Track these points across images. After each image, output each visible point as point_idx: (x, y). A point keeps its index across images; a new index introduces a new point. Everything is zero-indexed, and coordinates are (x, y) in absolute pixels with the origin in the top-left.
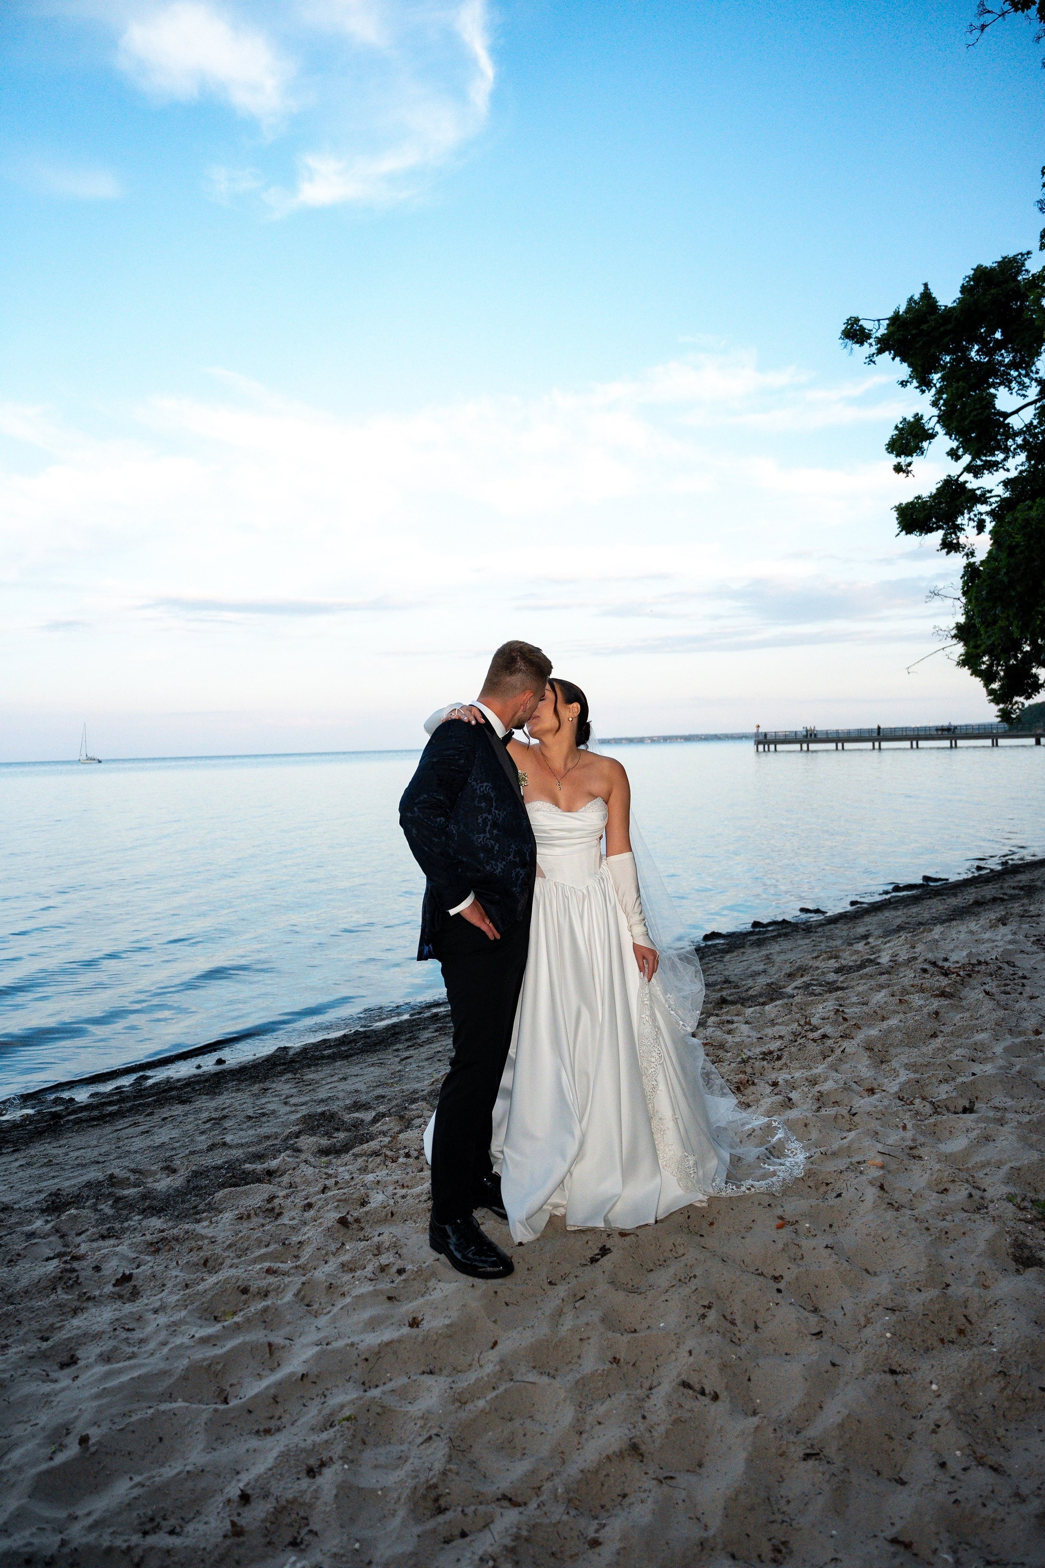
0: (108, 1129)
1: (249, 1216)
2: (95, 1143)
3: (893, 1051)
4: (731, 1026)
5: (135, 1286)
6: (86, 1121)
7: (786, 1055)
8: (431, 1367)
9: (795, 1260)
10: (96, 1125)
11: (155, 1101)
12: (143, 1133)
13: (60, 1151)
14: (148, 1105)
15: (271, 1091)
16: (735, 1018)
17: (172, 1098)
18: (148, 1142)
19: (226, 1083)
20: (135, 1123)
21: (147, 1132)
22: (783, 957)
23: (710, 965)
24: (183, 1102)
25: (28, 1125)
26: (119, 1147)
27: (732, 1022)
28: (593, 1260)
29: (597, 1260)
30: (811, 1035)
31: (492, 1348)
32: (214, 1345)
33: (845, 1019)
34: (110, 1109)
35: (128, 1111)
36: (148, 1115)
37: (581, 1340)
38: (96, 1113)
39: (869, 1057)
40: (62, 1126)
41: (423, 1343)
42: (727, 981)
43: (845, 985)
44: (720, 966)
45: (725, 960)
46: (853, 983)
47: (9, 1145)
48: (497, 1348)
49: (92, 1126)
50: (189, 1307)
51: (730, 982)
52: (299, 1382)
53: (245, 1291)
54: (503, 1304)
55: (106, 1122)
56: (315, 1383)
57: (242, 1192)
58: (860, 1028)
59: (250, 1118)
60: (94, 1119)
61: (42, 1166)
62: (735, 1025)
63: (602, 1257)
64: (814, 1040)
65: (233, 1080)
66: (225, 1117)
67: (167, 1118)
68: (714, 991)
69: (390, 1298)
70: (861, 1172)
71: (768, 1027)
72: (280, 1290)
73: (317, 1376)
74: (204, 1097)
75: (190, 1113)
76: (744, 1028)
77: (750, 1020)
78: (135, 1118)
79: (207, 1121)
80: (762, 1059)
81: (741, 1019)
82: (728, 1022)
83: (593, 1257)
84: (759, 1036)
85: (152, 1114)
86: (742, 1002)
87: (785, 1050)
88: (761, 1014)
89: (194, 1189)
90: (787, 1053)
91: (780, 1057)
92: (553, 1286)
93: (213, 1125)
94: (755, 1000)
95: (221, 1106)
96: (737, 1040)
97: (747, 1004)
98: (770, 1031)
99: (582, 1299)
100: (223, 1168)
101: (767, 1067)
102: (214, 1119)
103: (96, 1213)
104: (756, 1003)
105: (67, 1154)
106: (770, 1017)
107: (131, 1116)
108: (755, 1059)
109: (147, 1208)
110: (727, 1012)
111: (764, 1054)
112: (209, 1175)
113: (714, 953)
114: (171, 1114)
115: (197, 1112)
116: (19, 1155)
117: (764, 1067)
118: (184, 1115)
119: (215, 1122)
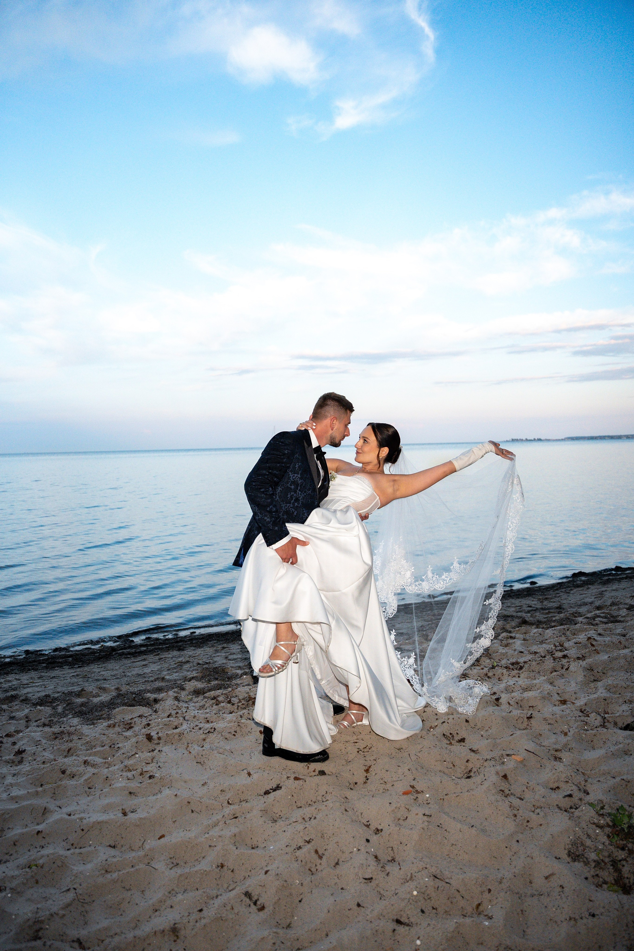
0: (133, 660)
1: (114, 726)
2: (117, 668)
3: (610, 673)
4: (511, 641)
5: (23, 757)
6: (126, 654)
7: (526, 666)
8: (117, 843)
9: (399, 819)
10: (128, 657)
11: (166, 647)
12: (143, 665)
13: (97, 670)
14: (161, 649)
15: (226, 649)
16: (518, 636)
17: (177, 646)
18: (141, 672)
19: (211, 641)
20: (145, 659)
22: (614, 594)
23: (558, 595)
24: (179, 650)
25: (98, 653)
26: (124, 672)
27: (514, 638)
28: (267, 793)
29: (270, 793)
30: (559, 654)
31: (159, 839)
32: (17, 802)
33: (593, 645)
35: (150, 651)
36: (156, 655)
37: (210, 846)
38: (133, 650)
39: (585, 676)
40: (113, 655)
41: (119, 826)
43: (622, 619)
44: (564, 596)
45: (572, 592)
46: (629, 619)
47: (81, 663)
48: (162, 840)
50: (29, 776)
52: (36, 835)
53: (63, 772)
54: (191, 811)
55: (134, 656)
56: (44, 838)
57: (130, 711)
58: (598, 653)
59: (199, 664)
60: (129, 653)
61: (81, 677)
63: (273, 791)
64: (554, 659)
65: (215, 640)
66: (188, 662)
67: (162, 658)
68: (543, 613)
69: (130, 793)
70: (503, 763)
71: (536, 644)
72: (81, 776)
73: (48, 834)
75: (176, 657)
76: (518, 644)
77: (528, 638)
78: (149, 656)
79: (178, 663)
80: (506, 668)
81: (522, 636)
82: (511, 637)
83: (268, 790)
84: (522, 650)
85: (158, 654)
86: (538, 624)
87: (529, 662)
88: (540, 634)
89: (110, 704)
90: (528, 665)
91: (521, 668)
92: (229, 806)
93: (178, 665)
94: (549, 624)
95: (194, 655)
96: (504, 651)
97: (541, 626)
98: (534, 648)
99: (236, 818)
100: (135, 694)
101: (504, 674)
102: (182, 662)
103: (54, 710)
104: (548, 626)
105: (99, 672)
106: (546, 638)
107: (148, 655)
108: (501, 666)
109: (79, 711)
110: (519, 630)
111: (513, 664)
112: (124, 697)
113: (569, 587)
114: (167, 656)
115: (179, 657)
116: (79, 670)
117: (502, 673)
118: (172, 658)
119: (181, 664)
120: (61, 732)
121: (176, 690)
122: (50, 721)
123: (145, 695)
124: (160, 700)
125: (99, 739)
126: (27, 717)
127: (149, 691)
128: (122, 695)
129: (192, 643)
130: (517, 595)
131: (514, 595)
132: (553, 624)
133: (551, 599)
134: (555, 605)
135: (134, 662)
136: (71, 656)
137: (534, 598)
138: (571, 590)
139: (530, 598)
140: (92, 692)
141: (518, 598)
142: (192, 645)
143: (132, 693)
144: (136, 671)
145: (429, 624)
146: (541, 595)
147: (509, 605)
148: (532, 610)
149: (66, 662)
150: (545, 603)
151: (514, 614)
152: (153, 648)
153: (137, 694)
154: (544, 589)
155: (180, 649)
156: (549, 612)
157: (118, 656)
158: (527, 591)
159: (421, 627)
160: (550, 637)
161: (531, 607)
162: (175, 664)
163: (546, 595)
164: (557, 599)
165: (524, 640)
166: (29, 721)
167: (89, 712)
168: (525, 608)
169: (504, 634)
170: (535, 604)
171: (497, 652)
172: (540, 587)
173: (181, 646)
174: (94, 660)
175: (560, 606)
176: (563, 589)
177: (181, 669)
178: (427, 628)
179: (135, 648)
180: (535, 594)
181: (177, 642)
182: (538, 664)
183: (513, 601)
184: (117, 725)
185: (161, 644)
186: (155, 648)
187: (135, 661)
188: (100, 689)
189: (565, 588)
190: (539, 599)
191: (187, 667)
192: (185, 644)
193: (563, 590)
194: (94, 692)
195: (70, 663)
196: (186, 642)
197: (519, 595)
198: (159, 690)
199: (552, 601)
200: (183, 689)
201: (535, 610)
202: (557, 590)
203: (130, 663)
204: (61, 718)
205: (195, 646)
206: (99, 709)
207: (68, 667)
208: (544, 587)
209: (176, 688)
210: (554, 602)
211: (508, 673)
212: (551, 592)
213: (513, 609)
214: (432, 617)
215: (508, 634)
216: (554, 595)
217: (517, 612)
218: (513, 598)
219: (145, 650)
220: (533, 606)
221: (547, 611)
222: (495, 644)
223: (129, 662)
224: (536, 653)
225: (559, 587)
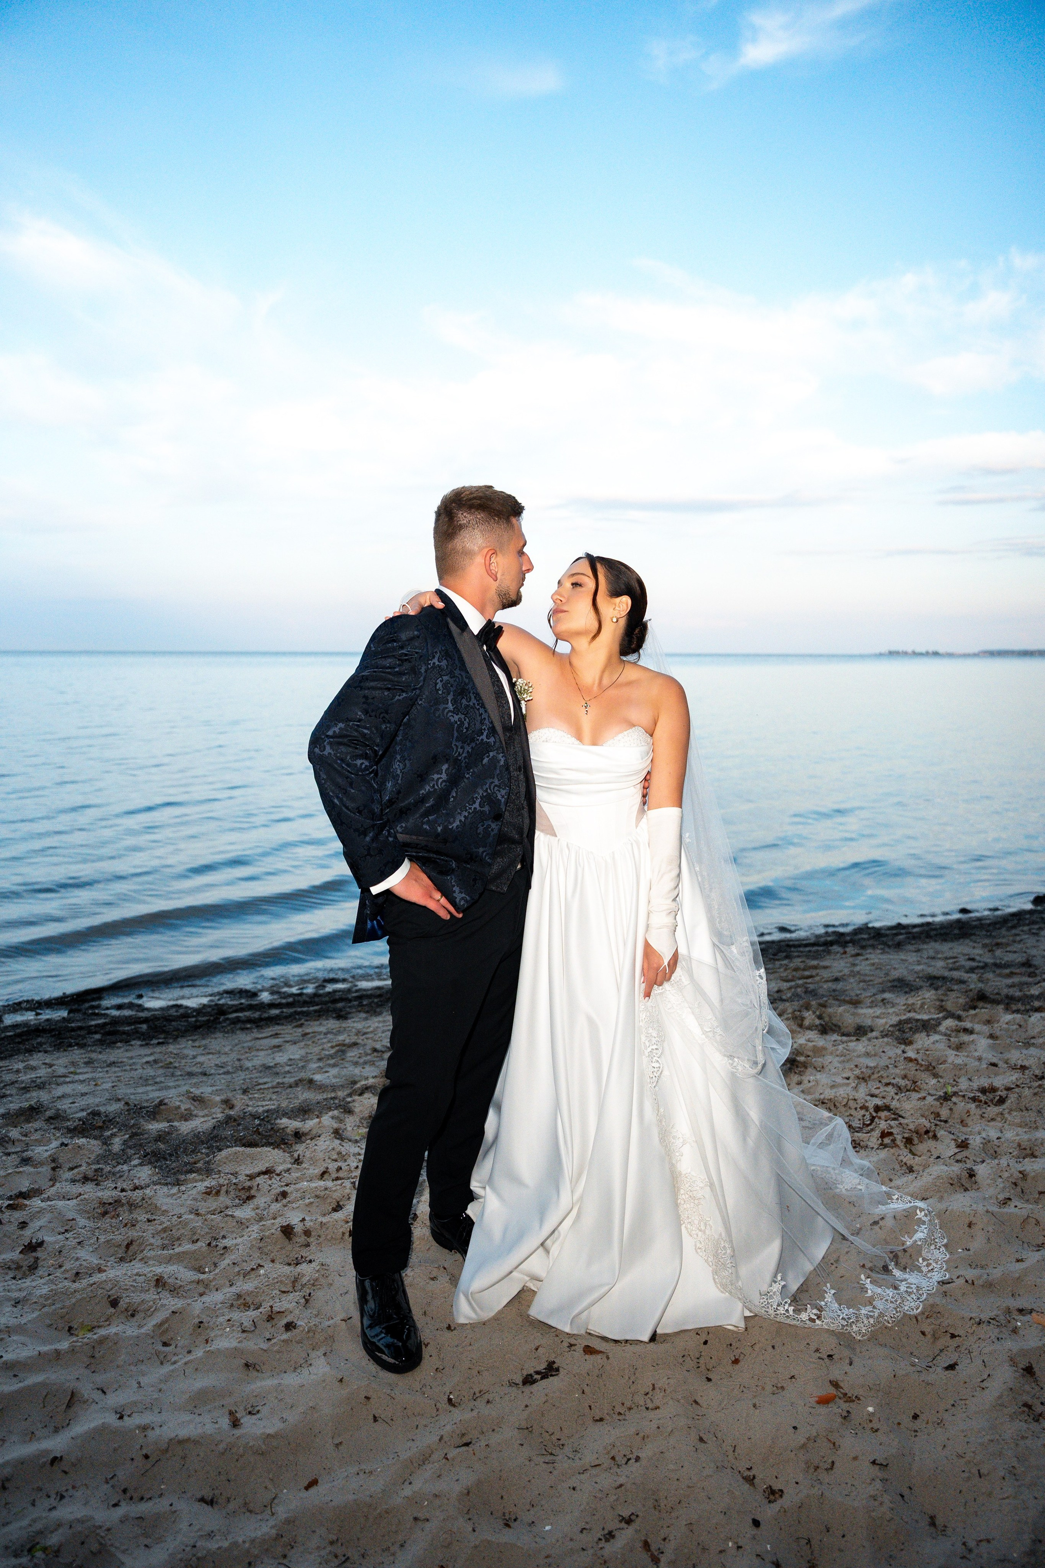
0: (256, 1034)
1: (218, 1193)
2: (227, 1049)
4: (966, 1038)
5: (38, 1258)
7: (1013, 1097)
8: (216, 1492)
9: (817, 1468)
10: (247, 1029)
11: (315, 1011)
12: (275, 1047)
13: (191, 1052)
14: (307, 1014)
16: (978, 1027)
17: (334, 1010)
18: (268, 1059)
20: (277, 1034)
21: (279, 1046)
23: (1018, 938)
25: (193, 1016)
26: (239, 1060)
27: (971, 1032)
28: (528, 1380)
29: (534, 1382)
31: (307, 1488)
32: (15, 1376)
34: (275, 1012)
35: (286, 1018)
36: (296, 1027)
38: (257, 1015)
40: (220, 1023)
41: (223, 1454)
42: (1027, 964)
44: (1031, 941)
47: (162, 1036)
48: (313, 1490)
49: (242, 1029)
50: (46, 1309)
51: (1030, 966)
52: (48, 1466)
53: (114, 1303)
54: (371, 1417)
55: (257, 1026)
56: (66, 1472)
57: (249, 1156)
59: (375, 1050)
60: (250, 1020)
61: (162, 1067)
62: (972, 1037)
63: (542, 1379)
66: (355, 1044)
67: (308, 1034)
68: (1000, 975)
69: (247, 1365)
71: (1017, 1048)
72: (149, 1313)
73: (74, 1465)
74: (363, 1015)
75: (332, 1033)
76: (981, 1045)
77: (998, 1033)
78: (284, 1027)
79: (337, 1046)
80: (974, 1099)
81: (986, 1029)
82: (966, 1030)
83: (531, 1375)
84: (994, 1060)
85: (301, 1025)
86: (1008, 1002)
87: (1017, 1090)
88: (1020, 1026)
89: (212, 1139)
90: (1016, 1095)
91: (1002, 1101)
92: (452, 1408)
93: (338, 1051)
94: (1029, 1003)
95: (365, 1030)
96: (959, 1061)
97: (1014, 1007)
98: (1016, 1056)
99: (467, 1444)
100: (258, 1118)
101: (972, 1113)
102: (344, 1045)
103: (105, 1147)
104: (1028, 1007)
105: (194, 1057)
106: (1031, 1033)
107: (283, 1024)
108: (964, 1096)
109: (153, 1152)
110: (976, 1015)
111: (983, 1091)
112: (239, 1125)
113: (1034, 923)
114: (316, 1029)
115: (339, 1032)
116: (158, 1049)
117: (968, 1112)
118: (325, 1034)
119: (343, 1049)
120: (116, 1201)
121: (336, 1113)
122: (96, 1170)
123: (278, 1121)
124: (305, 1134)
125: (186, 1224)
126: (53, 1161)
127: (285, 1114)
128: (235, 1120)
129: (361, 1005)
130: (941, 934)
131: (936, 935)
132: (1037, 1004)
133: (1008, 945)
134: (1019, 958)
135: (258, 1039)
136: (146, 1020)
137: (975, 942)
138: (1040, 929)
139: (967, 941)
140: (179, 1107)
141: (945, 940)
142: (361, 1008)
143: (254, 1116)
144: (262, 1058)
145: (790, 988)
146: (987, 937)
147: (931, 953)
148: (978, 967)
149: (137, 1032)
150: (998, 952)
151: (946, 974)
152: (292, 1010)
153: (263, 1119)
154: (989, 925)
155: (341, 1016)
156: (1011, 974)
157: (229, 1025)
158: (960, 928)
159: (778, 991)
160: (1040, 1032)
161: (973, 960)
162: (332, 1047)
163: (994, 937)
164: (1020, 946)
165: (992, 1036)
166: (57, 1167)
167: (171, 1155)
168: (963, 963)
169: (950, 1023)
170: (980, 955)
171: (944, 1062)
172: (979, 919)
173: (341, 1010)
174: (186, 1031)
175: (1028, 960)
176: (1024, 925)
177: (343, 1059)
178: (789, 995)
179: (259, 1010)
180: (974, 934)
181: (335, 1001)
182: (1035, 1094)
183: (937, 946)
184: (223, 1192)
185: (305, 1004)
186: (295, 1012)
187: (260, 1036)
188: (194, 1100)
189: (1028, 925)
190: (985, 946)
191: (353, 1054)
192: (350, 1007)
193: (1026, 928)
194: (183, 1107)
195: (143, 1034)
196: (350, 1001)
197: (946, 934)
198: (304, 1111)
199: (1008, 949)
200: (349, 1111)
201: (982, 968)
202: (1014, 927)
203: (251, 1041)
204: (119, 1163)
205: (367, 1012)
206: (192, 1147)
207: (139, 1043)
208: (988, 922)
209: (336, 1108)
210: (1015, 952)
211: (979, 1112)
212: (1003, 931)
213: (940, 964)
214: (794, 973)
215: (957, 1022)
216: (1011, 938)
217: (951, 970)
218: (936, 941)
219: (277, 1016)
220: (978, 958)
221: (1007, 971)
222: (937, 1044)
223: (249, 1038)
224: (1023, 1068)
225: (1016, 922)
